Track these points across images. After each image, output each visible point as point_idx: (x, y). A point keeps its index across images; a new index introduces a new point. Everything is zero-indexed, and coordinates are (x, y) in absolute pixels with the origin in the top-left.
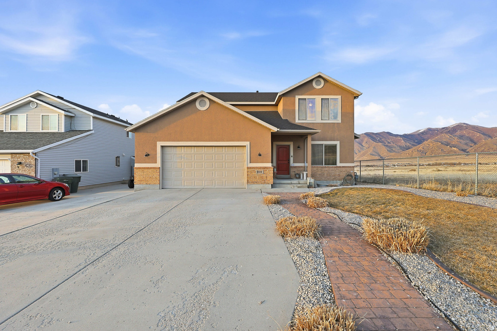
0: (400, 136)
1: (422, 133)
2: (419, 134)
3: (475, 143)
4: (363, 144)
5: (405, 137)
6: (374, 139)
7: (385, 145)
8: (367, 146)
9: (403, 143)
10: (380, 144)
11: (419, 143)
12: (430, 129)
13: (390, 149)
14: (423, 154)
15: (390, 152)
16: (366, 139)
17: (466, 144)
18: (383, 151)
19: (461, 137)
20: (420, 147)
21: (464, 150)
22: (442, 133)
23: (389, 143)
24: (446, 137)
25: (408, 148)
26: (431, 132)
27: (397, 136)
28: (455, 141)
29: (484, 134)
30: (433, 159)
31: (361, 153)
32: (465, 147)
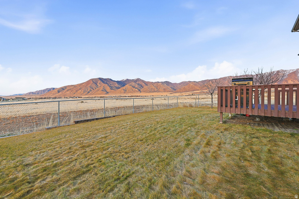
0: (116, 81)
1: (125, 81)
2: (123, 81)
3: (143, 88)
4: (98, 84)
5: (118, 82)
6: (103, 82)
7: (109, 86)
8: (100, 85)
9: (117, 85)
10: (107, 85)
11: (124, 86)
12: (127, 80)
13: (111, 88)
14: (125, 91)
15: (112, 90)
16: (99, 81)
17: (140, 88)
18: (108, 89)
19: (138, 84)
20: (124, 88)
21: (139, 90)
22: (132, 82)
23: (111, 85)
24: (133, 84)
25: (119, 88)
26: (128, 81)
27: (114, 81)
28: (137, 86)
29: (145, 84)
30: (129, 94)
31: (97, 89)
32: (140, 89)
